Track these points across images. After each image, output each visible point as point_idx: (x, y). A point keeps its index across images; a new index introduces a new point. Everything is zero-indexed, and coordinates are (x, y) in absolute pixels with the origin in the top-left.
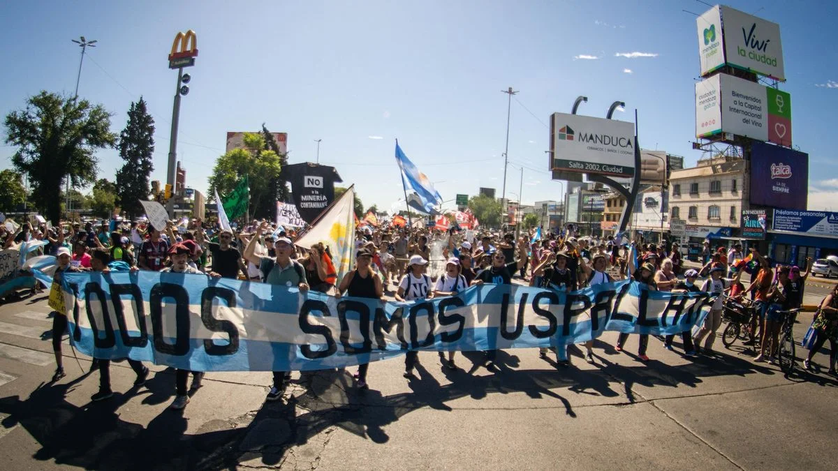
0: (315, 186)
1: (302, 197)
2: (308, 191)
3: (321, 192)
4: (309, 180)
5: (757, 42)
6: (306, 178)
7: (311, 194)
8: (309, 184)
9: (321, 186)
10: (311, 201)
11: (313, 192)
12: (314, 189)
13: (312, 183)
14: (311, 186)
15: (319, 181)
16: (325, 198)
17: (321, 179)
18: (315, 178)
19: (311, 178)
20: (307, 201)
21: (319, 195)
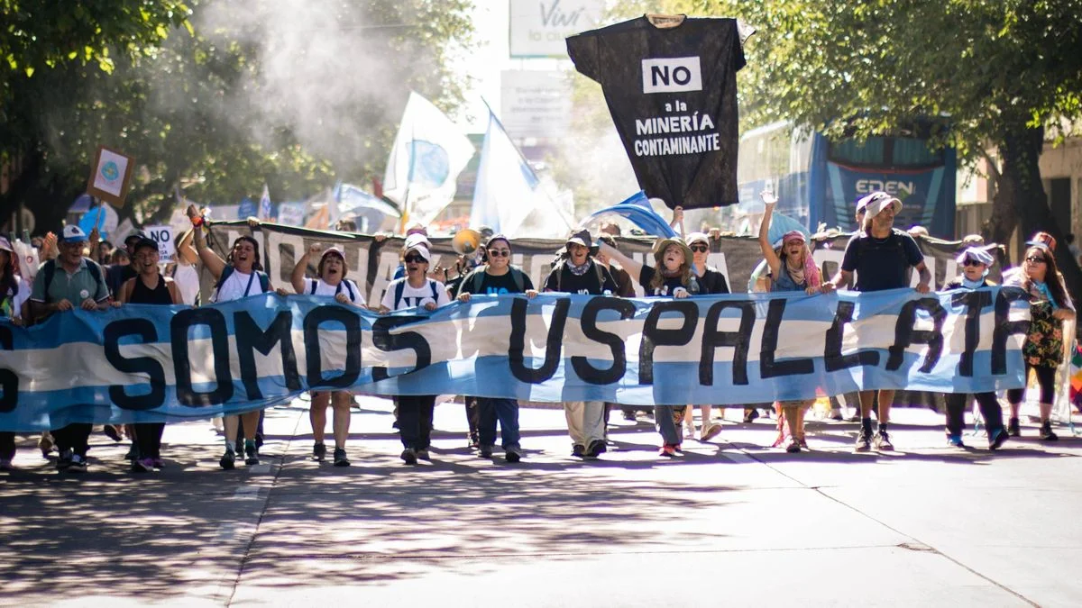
0: (673, 87)
1: (639, 123)
2: (657, 105)
3: (696, 103)
4: (655, 70)
5: (563, 17)
6: (647, 65)
7: (663, 114)
8: (655, 83)
9: (696, 84)
10: (663, 135)
11: (669, 107)
12: (671, 97)
13: (666, 81)
14: (661, 88)
15: (689, 71)
16: (707, 121)
17: (693, 63)
18: (673, 63)
19: (661, 63)
20: (654, 136)
21: (689, 113)
